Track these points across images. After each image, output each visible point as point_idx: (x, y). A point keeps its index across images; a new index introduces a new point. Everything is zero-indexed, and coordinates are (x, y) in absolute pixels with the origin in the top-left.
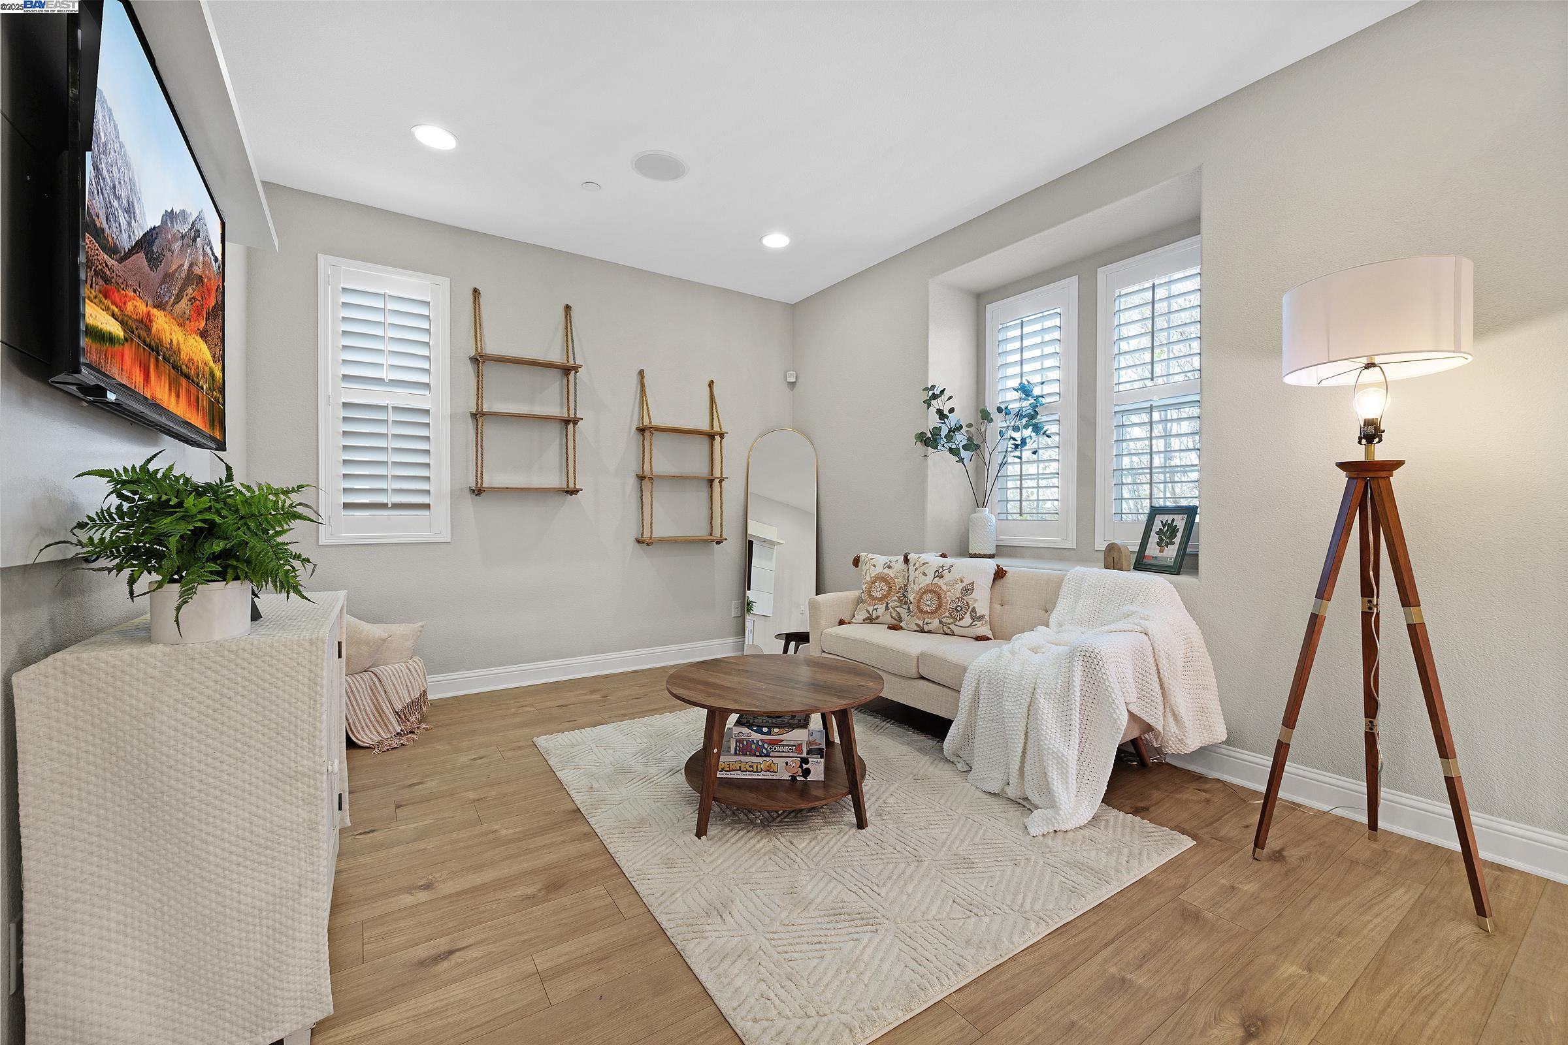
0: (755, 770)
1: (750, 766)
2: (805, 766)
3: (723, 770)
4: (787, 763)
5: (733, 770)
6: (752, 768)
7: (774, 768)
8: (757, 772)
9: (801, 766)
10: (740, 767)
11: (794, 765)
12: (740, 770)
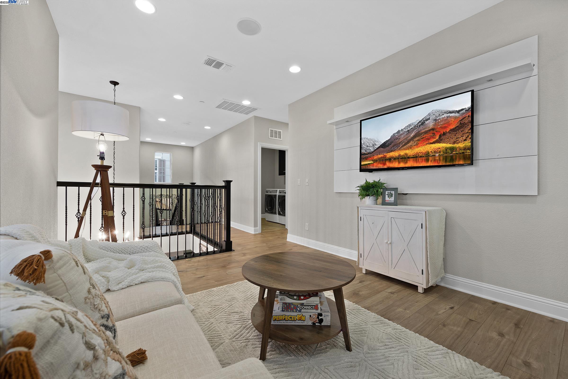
0: (293, 319)
1: (291, 318)
2: (320, 318)
3: (275, 320)
4: (310, 316)
5: (281, 320)
6: (292, 319)
7: (303, 318)
8: (294, 320)
9: (318, 318)
10: (285, 318)
11: (314, 317)
12: (285, 319)
